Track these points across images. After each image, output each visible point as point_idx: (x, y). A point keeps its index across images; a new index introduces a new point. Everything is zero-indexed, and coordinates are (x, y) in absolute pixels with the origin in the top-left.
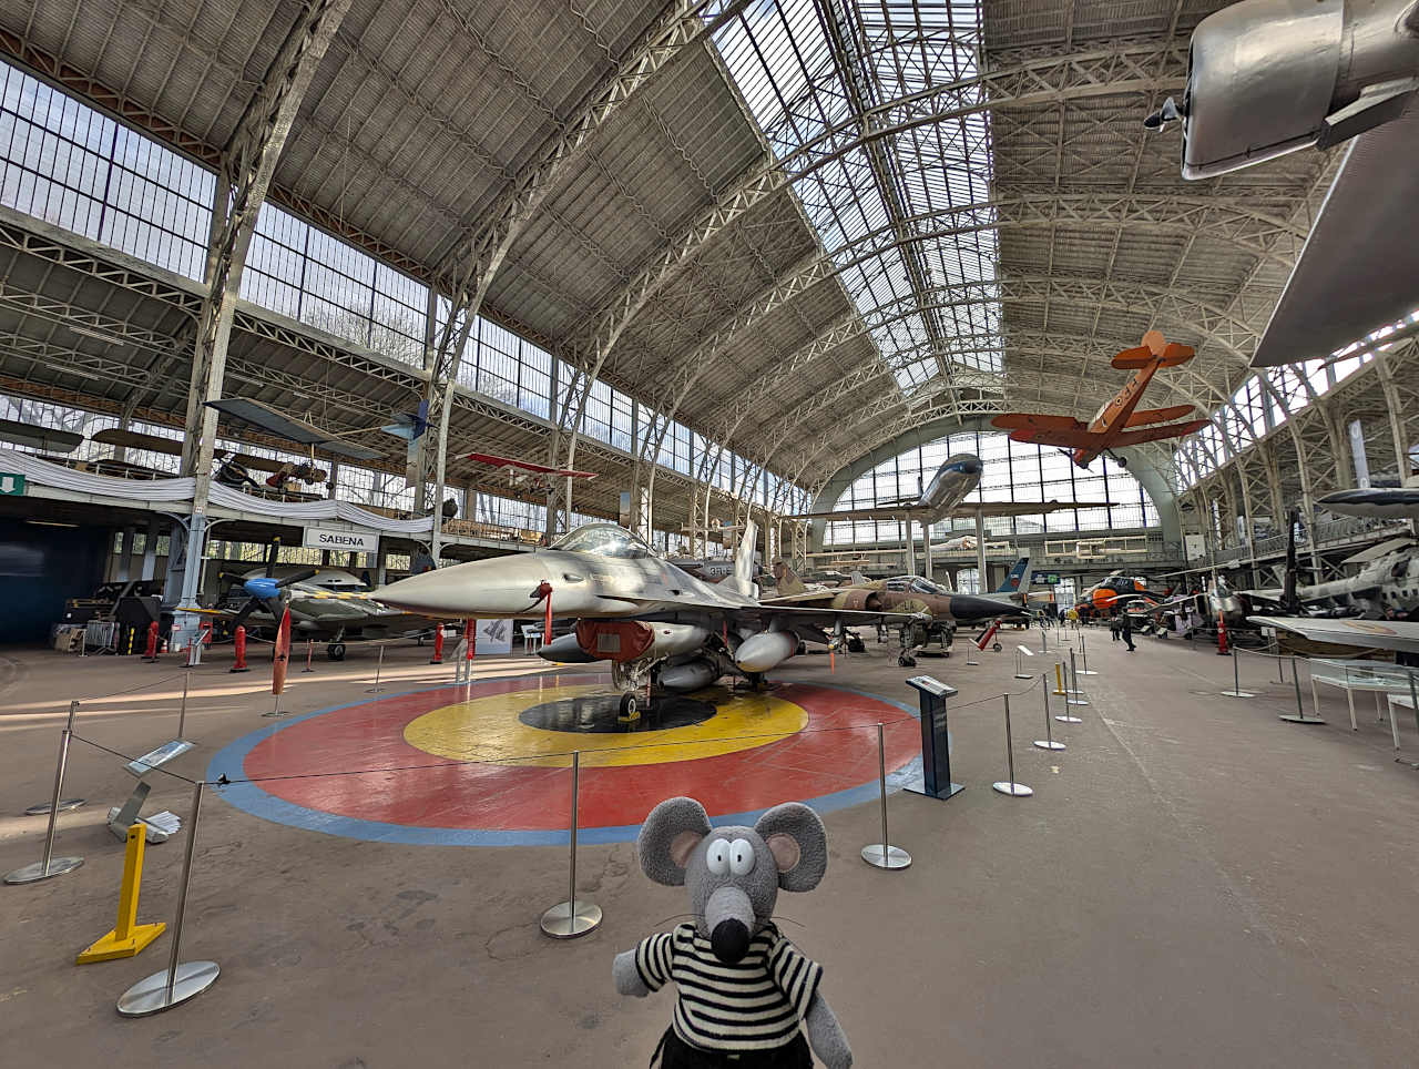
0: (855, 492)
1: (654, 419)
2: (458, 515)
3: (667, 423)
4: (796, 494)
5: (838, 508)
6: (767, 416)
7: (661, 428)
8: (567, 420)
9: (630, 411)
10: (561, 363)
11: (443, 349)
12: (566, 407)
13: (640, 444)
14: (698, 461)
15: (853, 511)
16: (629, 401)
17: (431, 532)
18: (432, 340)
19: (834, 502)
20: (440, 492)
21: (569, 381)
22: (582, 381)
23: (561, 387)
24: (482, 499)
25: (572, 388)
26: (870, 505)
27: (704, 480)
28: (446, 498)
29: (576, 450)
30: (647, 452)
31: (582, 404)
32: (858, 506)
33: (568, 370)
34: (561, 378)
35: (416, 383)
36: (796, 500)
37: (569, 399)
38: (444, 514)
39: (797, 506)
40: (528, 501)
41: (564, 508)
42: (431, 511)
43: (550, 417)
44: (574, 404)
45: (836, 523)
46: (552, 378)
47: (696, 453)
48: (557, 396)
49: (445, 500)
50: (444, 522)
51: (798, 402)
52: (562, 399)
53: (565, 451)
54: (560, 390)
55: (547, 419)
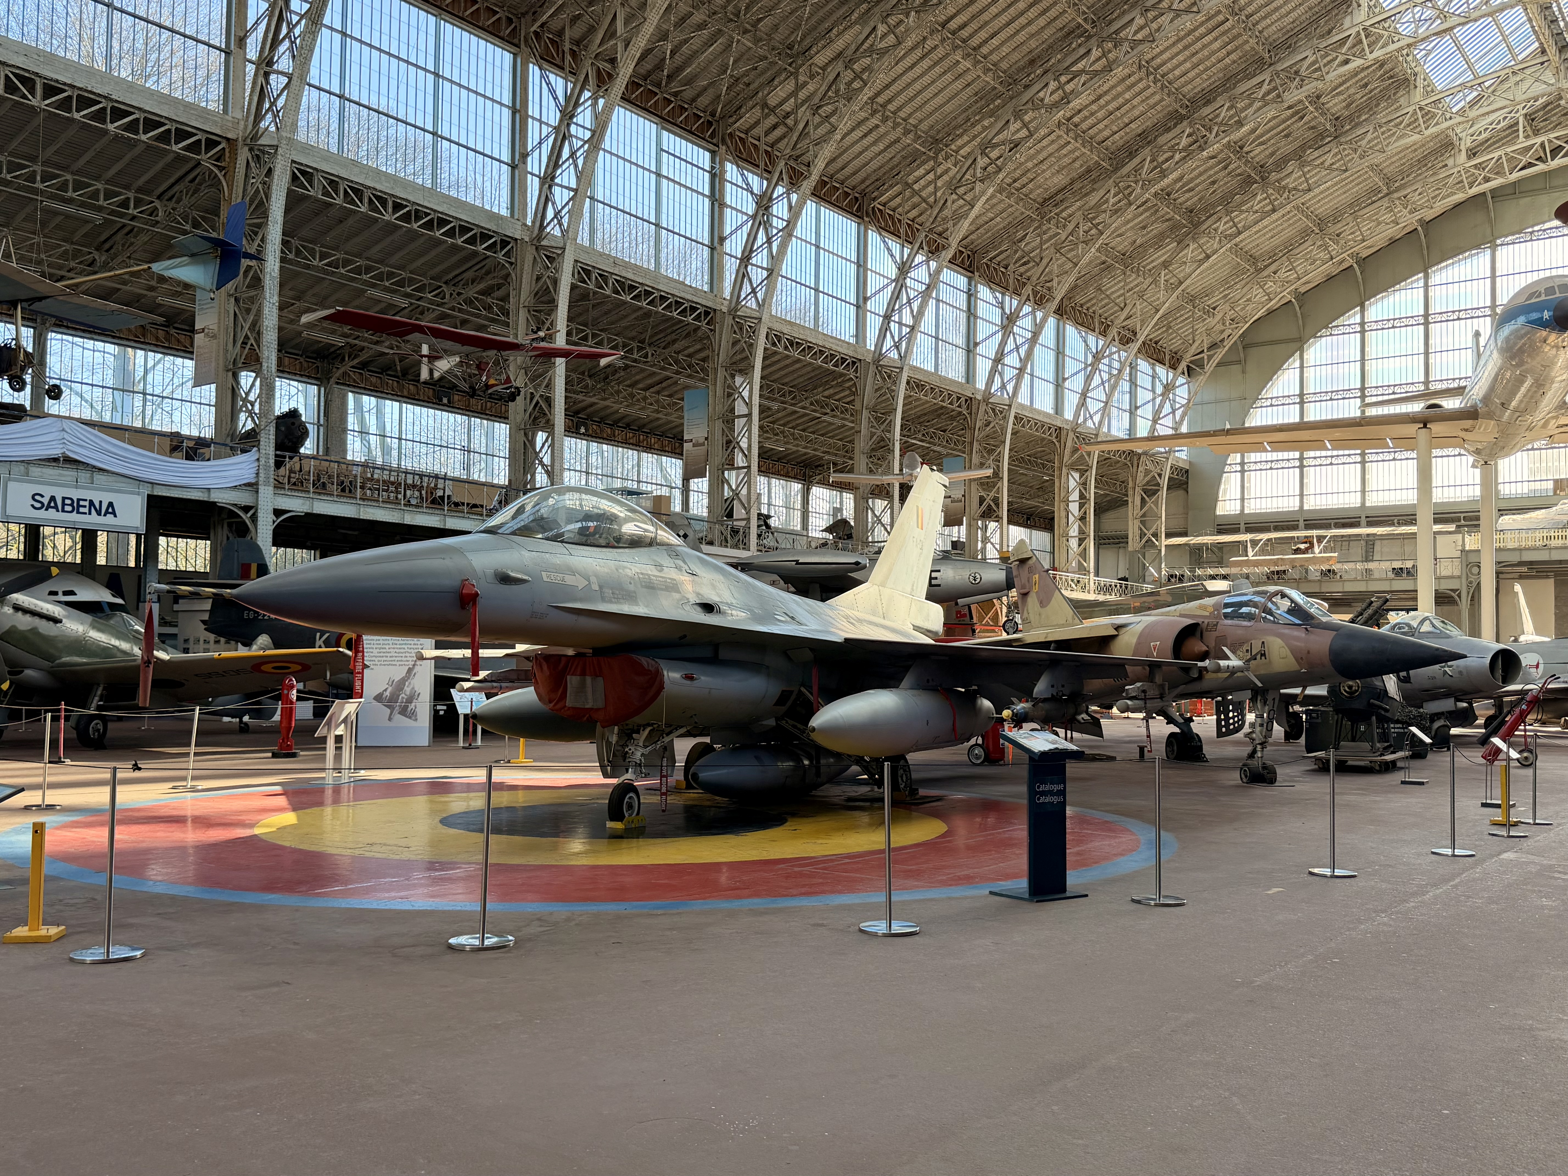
0: (1309, 373)
1: (764, 203)
2: (308, 448)
3: (795, 212)
4: (1144, 380)
5: (1258, 418)
6: (1060, 180)
7: (781, 224)
8: (550, 214)
9: (704, 183)
10: (534, 71)
11: (266, 64)
12: (548, 180)
13: (730, 267)
14: (878, 305)
15: (1302, 426)
16: (703, 158)
17: (252, 487)
18: (241, 42)
19: (1250, 400)
20: (268, 393)
21: (553, 117)
22: (584, 117)
23: (534, 132)
24: (359, 407)
25: (562, 135)
26: (1351, 409)
27: (894, 355)
28: (281, 407)
29: (573, 287)
30: (746, 289)
31: (585, 177)
32: (1315, 413)
33: (552, 92)
34: (533, 110)
35: (211, 144)
36: (1143, 396)
37: (555, 162)
38: (278, 447)
39: (1146, 412)
40: (467, 410)
41: (549, 427)
42: (250, 440)
43: (512, 208)
44: (567, 176)
45: (1253, 457)
46: (514, 111)
47: (873, 283)
48: (525, 156)
49: (277, 413)
50: (278, 464)
51: (1146, 138)
52: (536, 164)
53: (547, 291)
54: (532, 140)
55: (504, 212)
